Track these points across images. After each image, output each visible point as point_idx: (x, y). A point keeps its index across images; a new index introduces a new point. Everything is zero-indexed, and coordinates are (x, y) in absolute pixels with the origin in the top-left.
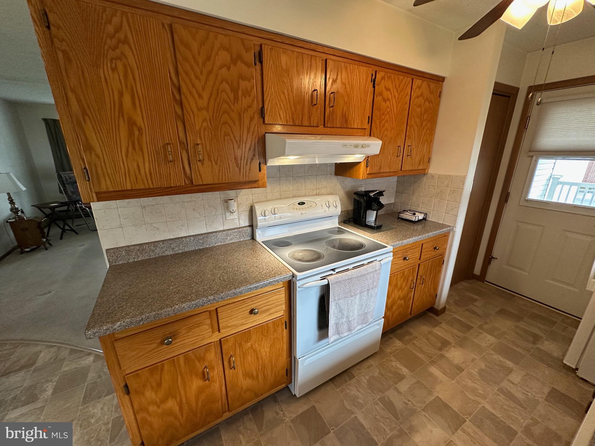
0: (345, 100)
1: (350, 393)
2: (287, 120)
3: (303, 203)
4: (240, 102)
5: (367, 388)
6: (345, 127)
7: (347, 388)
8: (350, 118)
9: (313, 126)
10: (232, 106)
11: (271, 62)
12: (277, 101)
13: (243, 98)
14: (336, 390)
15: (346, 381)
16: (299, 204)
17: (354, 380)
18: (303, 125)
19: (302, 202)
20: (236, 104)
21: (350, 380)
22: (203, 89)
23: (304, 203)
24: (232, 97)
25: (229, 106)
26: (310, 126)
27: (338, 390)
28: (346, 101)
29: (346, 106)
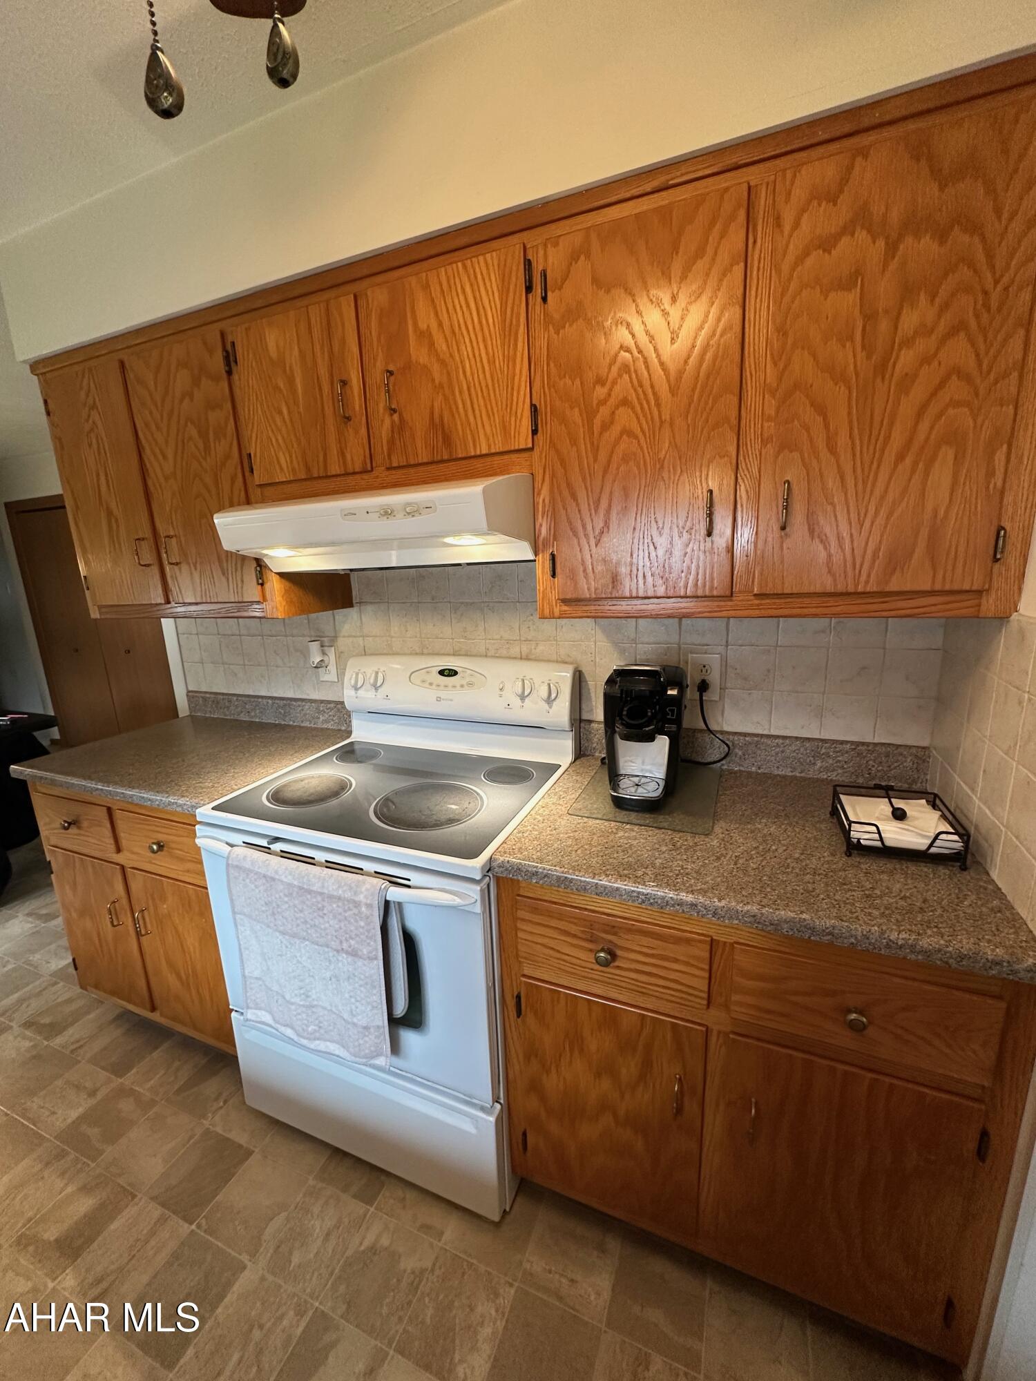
0: (433, 380)
1: (312, 1216)
2: (293, 469)
3: (452, 673)
4: (213, 452)
5: (347, 1258)
6: (446, 457)
7: (326, 1203)
8: (459, 427)
9: (354, 473)
10: (204, 463)
11: (251, 356)
12: (271, 434)
13: (217, 443)
14: (311, 1178)
15: (345, 1189)
16: (442, 673)
17: (357, 1207)
18: (329, 474)
19: (449, 670)
20: (208, 459)
21: (355, 1196)
22: (167, 442)
23: (455, 673)
24: (201, 446)
25: (200, 463)
26: (347, 474)
27: (311, 1182)
28: (437, 382)
29: (441, 396)
